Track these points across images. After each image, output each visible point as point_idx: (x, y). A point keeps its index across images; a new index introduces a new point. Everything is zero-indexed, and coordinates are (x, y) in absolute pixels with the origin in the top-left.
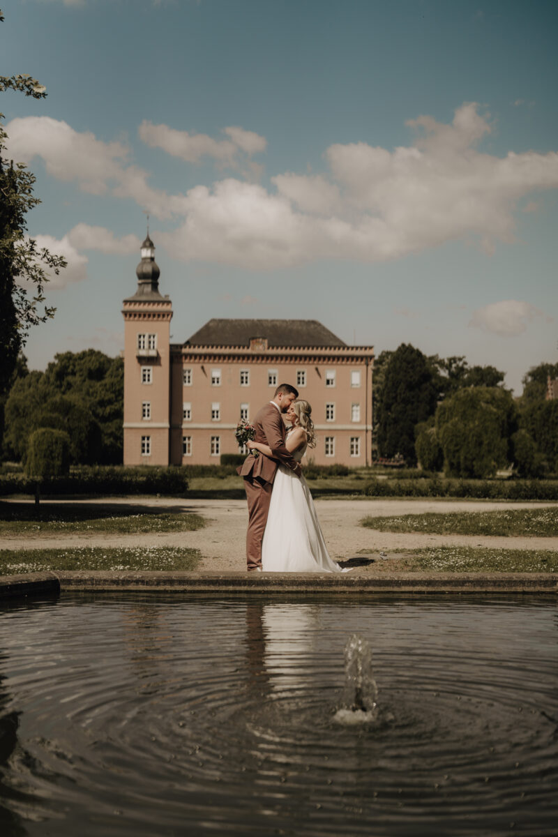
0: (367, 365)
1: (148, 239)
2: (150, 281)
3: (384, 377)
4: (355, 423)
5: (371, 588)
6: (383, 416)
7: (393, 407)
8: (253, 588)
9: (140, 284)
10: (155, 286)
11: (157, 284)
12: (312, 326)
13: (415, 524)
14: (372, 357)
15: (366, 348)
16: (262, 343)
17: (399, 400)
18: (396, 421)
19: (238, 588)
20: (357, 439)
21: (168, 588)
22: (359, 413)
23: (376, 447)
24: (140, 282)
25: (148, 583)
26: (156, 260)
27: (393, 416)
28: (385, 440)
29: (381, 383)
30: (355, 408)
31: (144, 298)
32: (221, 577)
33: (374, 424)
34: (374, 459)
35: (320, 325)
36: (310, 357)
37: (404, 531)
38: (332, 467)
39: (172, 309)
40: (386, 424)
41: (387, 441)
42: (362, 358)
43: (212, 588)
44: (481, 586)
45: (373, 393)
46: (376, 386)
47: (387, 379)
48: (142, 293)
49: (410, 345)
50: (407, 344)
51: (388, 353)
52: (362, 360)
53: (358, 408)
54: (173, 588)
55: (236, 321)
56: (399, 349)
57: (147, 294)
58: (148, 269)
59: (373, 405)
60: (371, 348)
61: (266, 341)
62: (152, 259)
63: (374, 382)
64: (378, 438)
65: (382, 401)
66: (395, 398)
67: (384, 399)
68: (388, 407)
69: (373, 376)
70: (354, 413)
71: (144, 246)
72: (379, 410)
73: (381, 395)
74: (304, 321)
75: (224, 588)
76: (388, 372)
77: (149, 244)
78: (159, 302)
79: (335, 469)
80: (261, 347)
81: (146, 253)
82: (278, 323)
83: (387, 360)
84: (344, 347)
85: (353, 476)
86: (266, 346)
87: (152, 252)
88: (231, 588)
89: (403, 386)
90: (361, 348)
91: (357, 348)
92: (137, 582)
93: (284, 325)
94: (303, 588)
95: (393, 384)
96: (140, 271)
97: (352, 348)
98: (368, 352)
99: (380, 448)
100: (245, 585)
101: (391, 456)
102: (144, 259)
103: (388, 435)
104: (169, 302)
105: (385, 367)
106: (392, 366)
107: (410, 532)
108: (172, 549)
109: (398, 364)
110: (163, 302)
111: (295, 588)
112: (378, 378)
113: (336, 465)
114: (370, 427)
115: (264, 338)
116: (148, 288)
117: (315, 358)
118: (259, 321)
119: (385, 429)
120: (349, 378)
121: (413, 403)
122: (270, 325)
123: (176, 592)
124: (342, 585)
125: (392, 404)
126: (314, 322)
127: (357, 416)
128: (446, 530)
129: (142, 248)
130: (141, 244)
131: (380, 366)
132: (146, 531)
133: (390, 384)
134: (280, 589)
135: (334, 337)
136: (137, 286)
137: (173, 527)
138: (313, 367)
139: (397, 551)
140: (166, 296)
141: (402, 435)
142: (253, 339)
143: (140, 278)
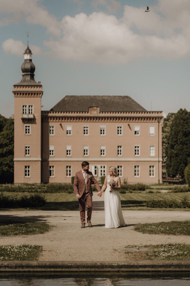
0: (159, 122)
1: (28, 49)
2: (29, 73)
3: (170, 128)
4: (152, 157)
5: (123, 269)
6: (169, 152)
7: (175, 147)
8: (64, 270)
9: (23, 75)
10: (32, 76)
11: (34, 75)
12: (126, 99)
13: (162, 229)
14: (161, 118)
15: (158, 112)
16: (96, 110)
17: (179, 143)
18: (177, 155)
19: (56, 270)
20: (153, 167)
21: (21, 270)
22: (154, 151)
23: (165, 171)
24: (24, 74)
25: (10, 267)
26: (32, 61)
27: (175, 152)
28: (171, 166)
29: (168, 132)
30: (151, 148)
31: (26, 84)
32: (48, 264)
33: (163, 157)
34: (163, 178)
35: (130, 98)
36: (125, 118)
37: (156, 233)
38: (136, 185)
39: (42, 90)
40: (171, 157)
41: (172, 167)
42: (156, 118)
43: (43, 270)
44: (179, 268)
45: (163, 138)
46: (165, 134)
47: (171, 130)
48: (24, 81)
49: (185, 110)
50: (183, 109)
51: (173, 114)
52: (156, 119)
53: (154, 148)
54: (23, 270)
55: (81, 96)
56: (179, 112)
57: (27, 81)
58: (28, 66)
59: (163, 145)
60: (161, 112)
61: (99, 109)
62: (31, 60)
63: (163, 132)
64: (167, 166)
65: (169, 143)
66: (176, 141)
67: (170, 142)
68: (172, 147)
69: (163, 128)
70: (151, 151)
71: (26, 53)
72: (167, 148)
73: (168, 140)
74: (121, 96)
75: (49, 270)
76: (172, 126)
77: (29, 51)
78: (34, 86)
79: (137, 186)
80: (95, 112)
81: (27, 57)
82: (105, 98)
83: (172, 119)
84: (145, 112)
85: (148, 190)
86: (99, 112)
87: (30, 56)
88: (52, 270)
89: (181, 134)
90: (155, 112)
91: (153, 112)
92: (5, 267)
93: (110, 99)
94: (89, 269)
95: (175, 133)
96: (23, 68)
97: (150, 112)
98: (159, 115)
99: (168, 171)
100: (59, 268)
101: (174, 176)
102: (26, 60)
103: (173, 163)
104: (41, 86)
105: (170, 123)
106: (174, 122)
107: (158, 234)
108: (26, 246)
109: (178, 121)
110: (37, 86)
111: (85, 270)
112: (166, 129)
113: (138, 184)
114: (161, 159)
115: (97, 107)
116: (28, 78)
117: (128, 118)
118: (94, 96)
119: (170, 160)
120: (148, 130)
121: (187, 144)
122: (101, 99)
123: (25, 272)
124: (109, 267)
125: (175, 145)
126: (127, 97)
127: (153, 153)
128: (178, 232)
129: (24, 54)
130: (24, 52)
131: (167, 122)
132: (16, 234)
133: (173, 133)
134: (77, 270)
135: (139, 105)
136: (22, 76)
137: (31, 232)
138: (127, 124)
139: (146, 246)
140: (39, 82)
141: (180, 163)
142: (91, 107)
143: (23, 72)
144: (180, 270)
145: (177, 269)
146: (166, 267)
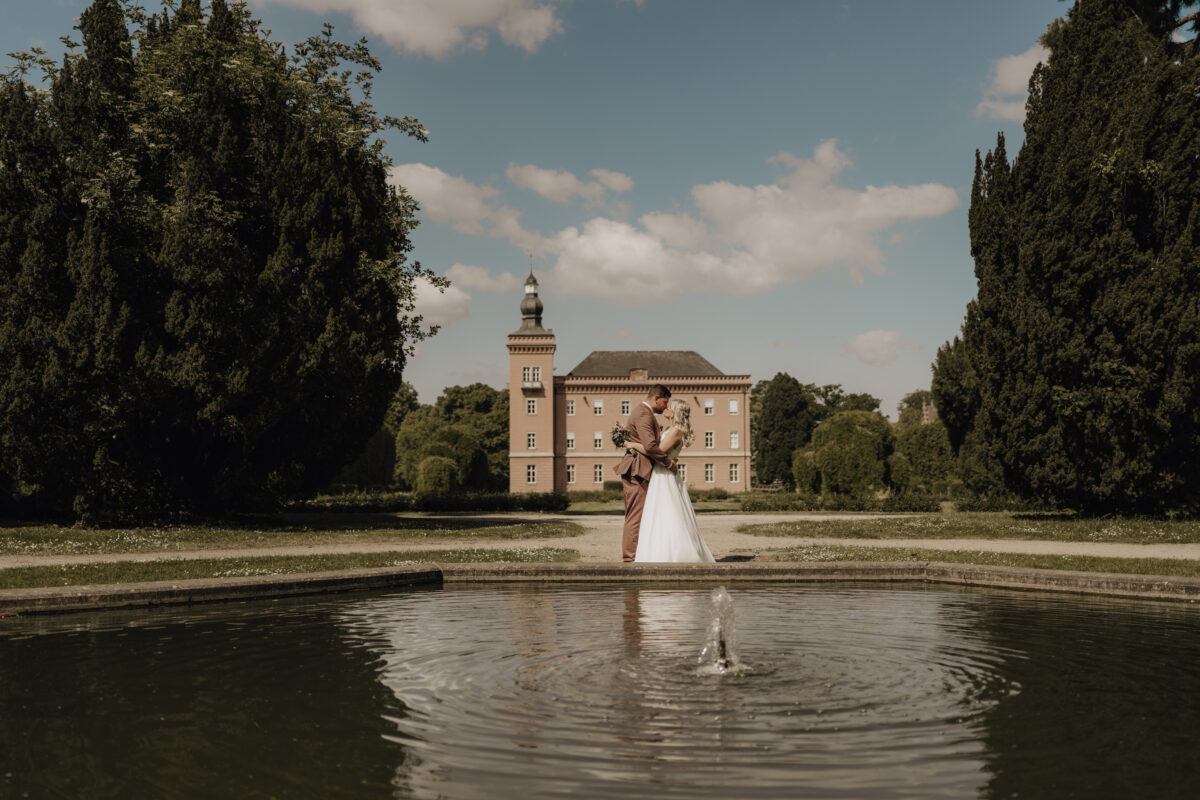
0: (745, 393)
1: (532, 277)
2: (533, 316)
3: (762, 405)
4: (734, 450)
5: (742, 577)
6: (761, 443)
7: (771, 434)
8: (628, 578)
9: (524, 319)
10: (538, 321)
11: (541, 319)
12: (691, 357)
13: (789, 529)
14: (749, 386)
15: (743, 377)
16: (641, 374)
17: (777, 428)
18: (774, 448)
19: (613, 578)
20: (736, 465)
21: (546, 578)
22: (737, 440)
23: (755, 474)
24: (525, 317)
25: (526, 574)
26: (539, 296)
27: (771, 443)
28: (763, 467)
29: (759, 411)
30: (733, 436)
31: (528, 333)
32: (597, 567)
33: (752, 451)
34: (753, 485)
35: (698, 355)
36: (689, 387)
37: (778, 535)
38: (711, 491)
39: (556, 343)
40: (764, 451)
41: (766, 468)
42: (739, 386)
43: (588, 578)
44: (851, 575)
45: (751, 421)
46: (754, 414)
47: (764, 407)
48: (526, 328)
49: (786, 374)
50: (783, 373)
51: (765, 382)
52: (739, 389)
53: (737, 436)
54: (550, 578)
55: (617, 352)
56: (776, 378)
57: (531, 329)
58: (532, 304)
59: (751, 432)
60: (748, 377)
61: (646, 372)
62: (536, 295)
63: (752, 410)
64: (757, 466)
65: (760, 429)
66: (773, 425)
67: (762, 427)
68: (766, 435)
69: (751, 405)
70: (733, 441)
71: (528, 283)
72: (757, 437)
73: (759, 423)
74: (682, 352)
75: (600, 578)
76: (765, 401)
77: (532, 281)
78: (542, 336)
79: (714, 492)
80: (641, 378)
81: (530, 289)
82: (658, 355)
83: (764, 389)
84: (722, 376)
85: (732, 499)
86: (646, 377)
87: (535, 288)
88: (606, 578)
89: (780, 414)
90: (739, 377)
91: (734, 377)
92: (516, 572)
93: (664, 356)
94: (676, 577)
95: (770, 412)
96: (524, 307)
97: (730, 377)
98: (745, 381)
99: (759, 475)
100: (620, 574)
101: (769, 482)
102: (528, 295)
103: (767, 462)
104: (552, 336)
105: (761, 396)
106: (769, 394)
107: (783, 536)
108: (551, 549)
109: (775, 393)
110: (547, 336)
111: (668, 578)
112: (755, 406)
113: (716, 489)
114: (749, 454)
115: (644, 369)
116: (532, 323)
117: (693, 387)
118: (639, 352)
119: (763, 457)
120: (728, 406)
121: (790, 431)
122: (649, 356)
123: (553, 581)
124: (714, 574)
125: (770, 431)
126: (692, 353)
127: (735, 443)
128: (819, 533)
129: (525, 285)
130: (525, 282)
131: (757, 395)
132: (528, 537)
133: (767, 412)
134: (654, 578)
135: (712, 366)
136: (522, 321)
137: (553, 533)
138: (692, 396)
139: (769, 550)
140: (550, 330)
141: (780, 462)
142: (634, 370)
143: (524, 314)
144: (853, 578)
145: (847, 577)
146: (825, 574)
